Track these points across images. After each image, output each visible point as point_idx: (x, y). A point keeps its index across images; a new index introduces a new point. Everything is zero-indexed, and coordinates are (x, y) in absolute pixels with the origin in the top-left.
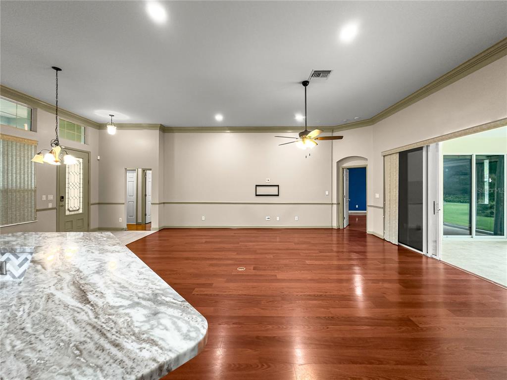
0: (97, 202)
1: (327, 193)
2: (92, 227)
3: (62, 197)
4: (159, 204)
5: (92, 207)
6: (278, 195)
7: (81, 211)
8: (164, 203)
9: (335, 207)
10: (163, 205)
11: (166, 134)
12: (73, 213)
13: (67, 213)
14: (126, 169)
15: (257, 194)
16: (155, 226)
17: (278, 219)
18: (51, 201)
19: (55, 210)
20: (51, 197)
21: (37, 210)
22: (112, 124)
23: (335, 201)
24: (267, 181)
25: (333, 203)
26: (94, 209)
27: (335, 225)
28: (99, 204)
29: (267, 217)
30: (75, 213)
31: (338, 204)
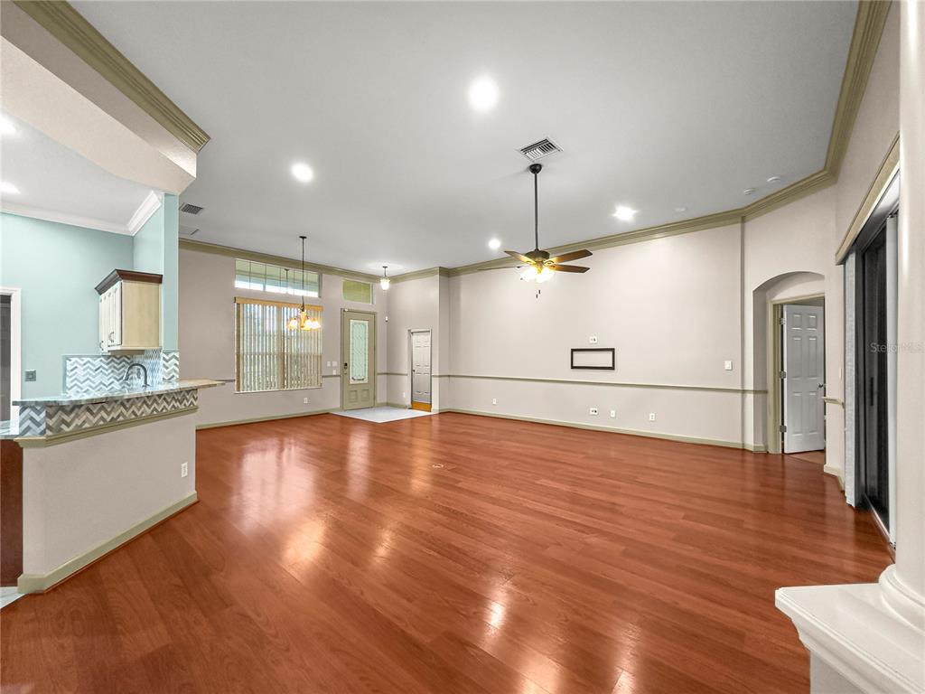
0: (385, 371)
1: (728, 365)
2: (379, 401)
3: (346, 364)
4: (440, 376)
5: (379, 377)
6: (613, 368)
7: (366, 381)
8: (449, 376)
9: (750, 398)
10: (447, 378)
11: (451, 279)
12: (358, 382)
13: (352, 382)
14: (409, 331)
15: (574, 365)
16: (435, 408)
17: (613, 413)
18: (335, 368)
19: (339, 378)
20: (335, 364)
21: (323, 377)
22: (385, 277)
23: (750, 386)
24: (591, 342)
25: (746, 389)
26: (381, 380)
27: (750, 443)
28: (387, 374)
29: (591, 409)
30: (361, 382)
31: (760, 392)
